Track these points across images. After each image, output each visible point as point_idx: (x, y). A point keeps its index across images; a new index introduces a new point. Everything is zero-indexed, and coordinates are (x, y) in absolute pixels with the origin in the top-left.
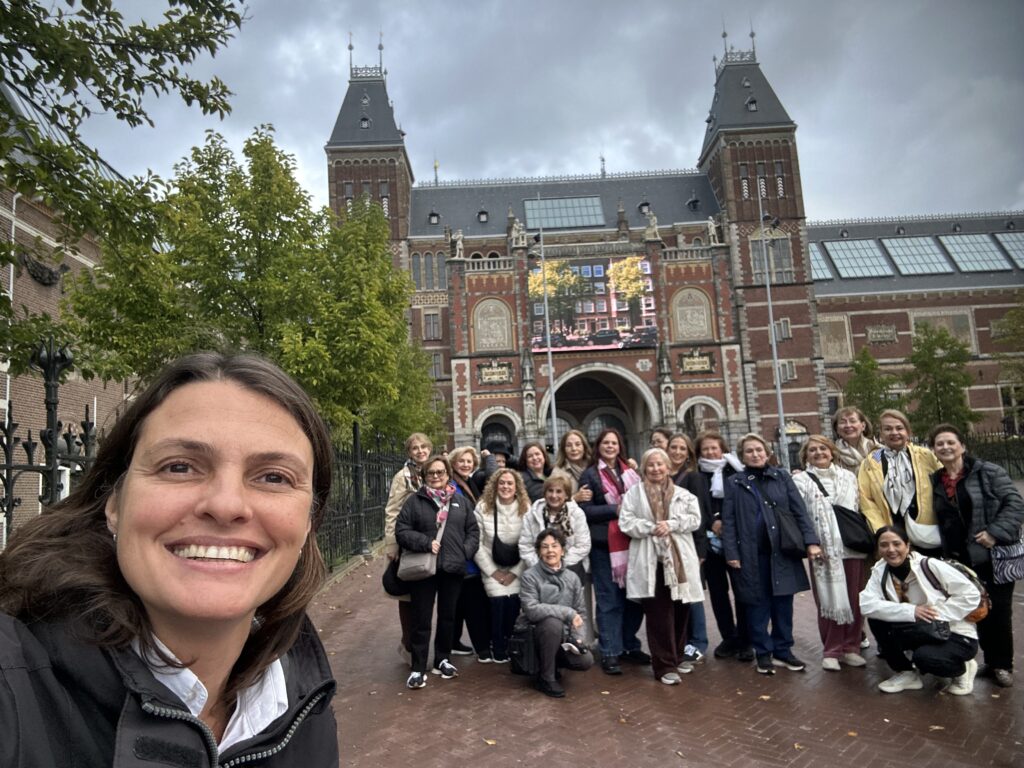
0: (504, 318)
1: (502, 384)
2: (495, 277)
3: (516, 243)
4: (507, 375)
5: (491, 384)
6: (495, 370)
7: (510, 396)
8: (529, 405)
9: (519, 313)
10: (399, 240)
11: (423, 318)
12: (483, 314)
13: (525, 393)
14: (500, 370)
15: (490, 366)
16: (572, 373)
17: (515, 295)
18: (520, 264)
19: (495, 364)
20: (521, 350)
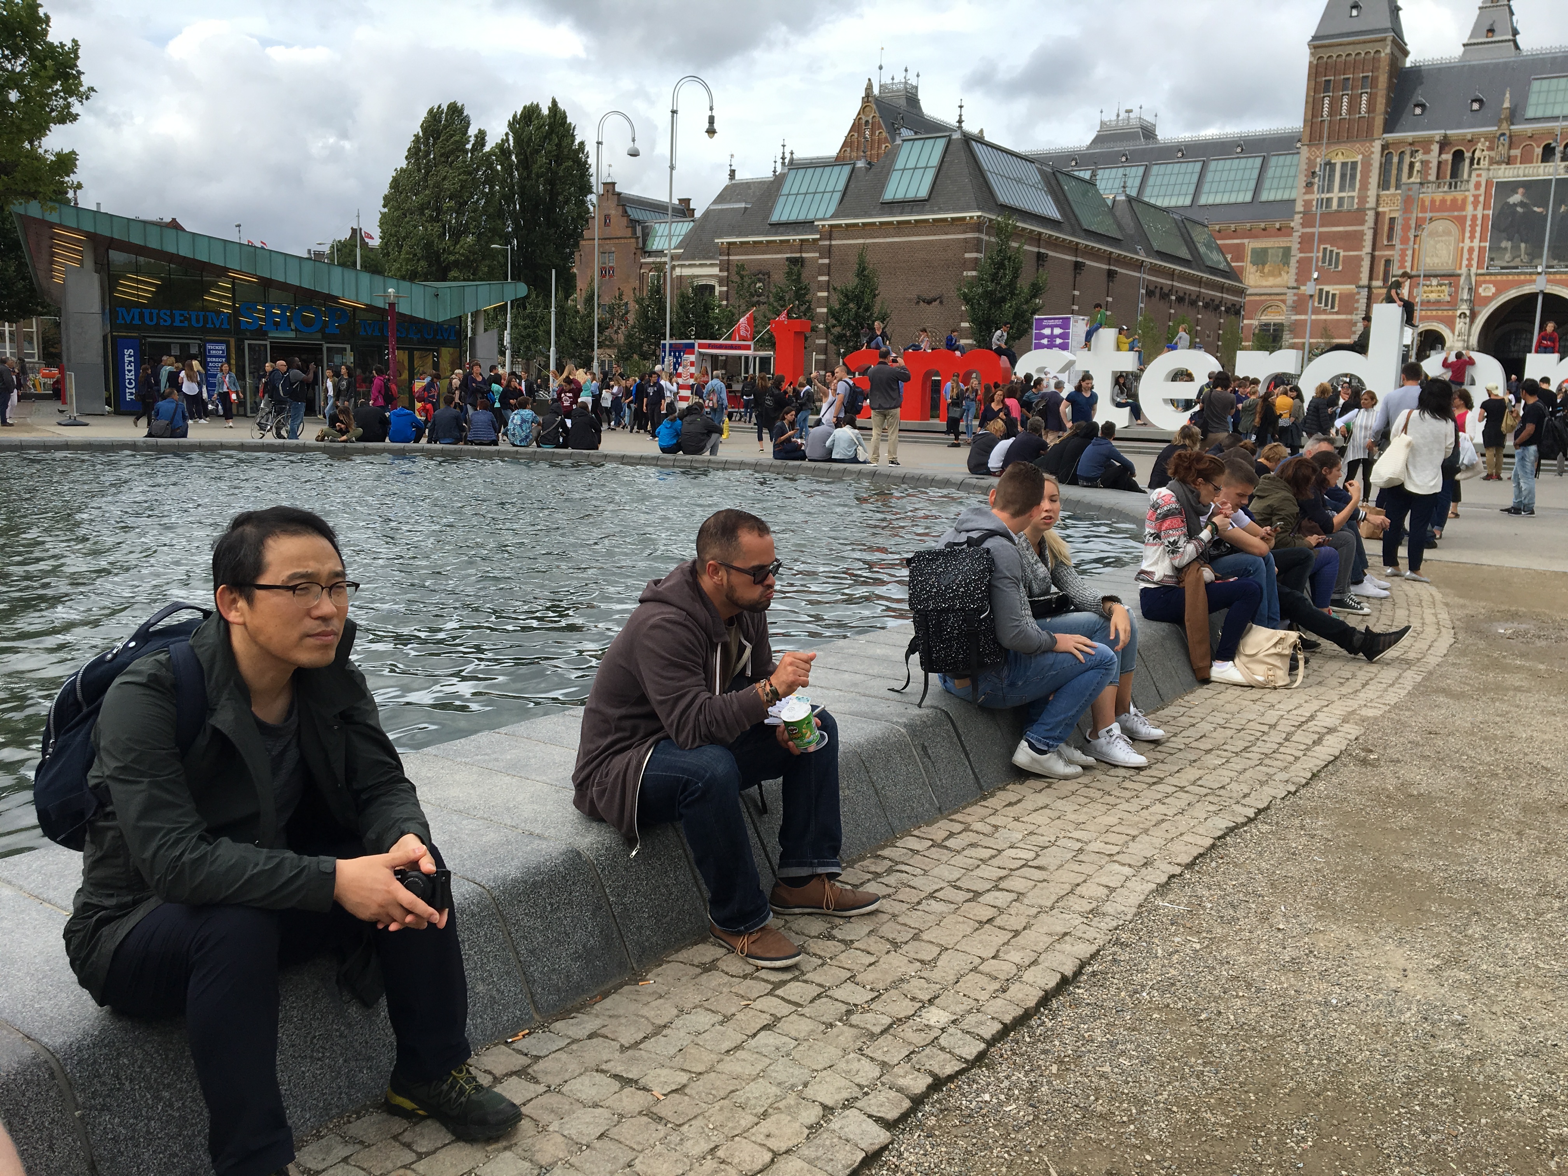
0: (1452, 238)
1: (1438, 302)
2: (1449, 197)
3: (1478, 163)
4: (1446, 293)
5: (1429, 302)
6: (1433, 289)
7: (1445, 313)
8: (1460, 325)
9: (1467, 235)
10: (1374, 140)
11: (1387, 221)
12: (1431, 235)
13: (1459, 312)
14: (1439, 288)
15: (1430, 284)
16: (1513, 293)
17: (1466, 217)
18: (1478, 186)
19: (1434, 282)
20: (1464, 271)
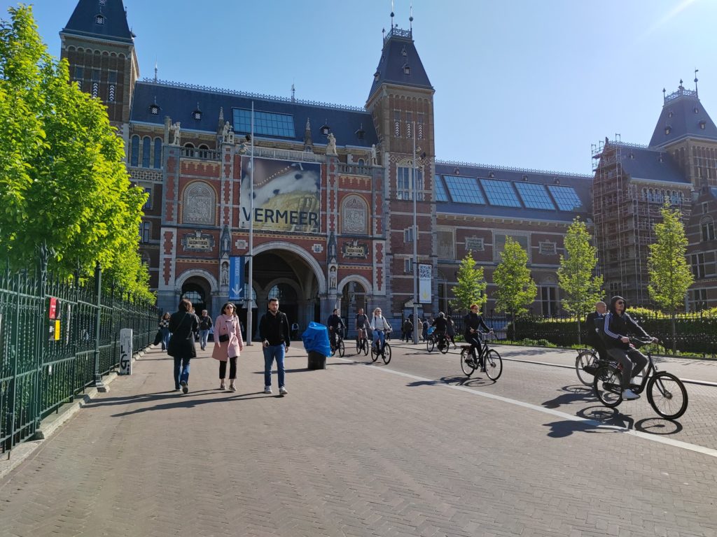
0: (210, 199)
1: (203, 251)
2: (205, 165)
3: (226, 141)
4: (208, 245)
5: (193, 251)
6: (198, 240)
7: (209, 262)
9: (223, 197)
10: (122, 123)
12: (192, 194)
14: (202, 240)
15: (195, 236)
17: (220, 181)
18: (228, 157)
19: (198, 235)
20: (222, 226)
